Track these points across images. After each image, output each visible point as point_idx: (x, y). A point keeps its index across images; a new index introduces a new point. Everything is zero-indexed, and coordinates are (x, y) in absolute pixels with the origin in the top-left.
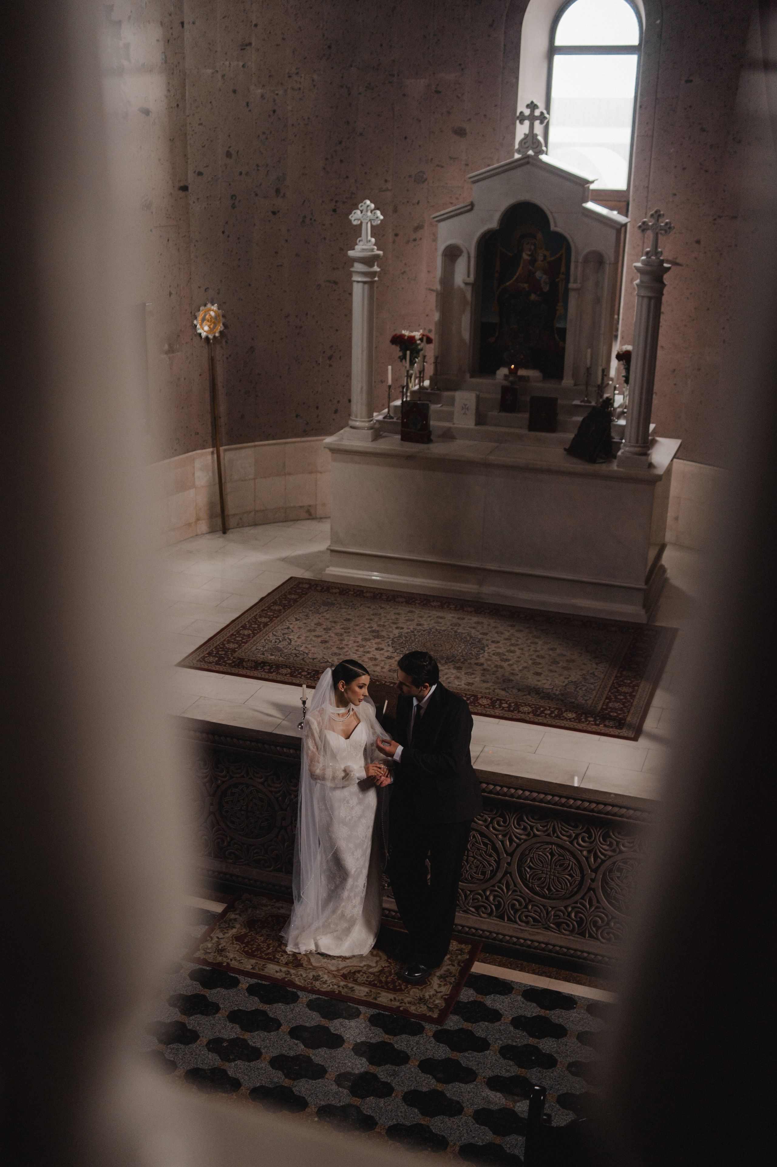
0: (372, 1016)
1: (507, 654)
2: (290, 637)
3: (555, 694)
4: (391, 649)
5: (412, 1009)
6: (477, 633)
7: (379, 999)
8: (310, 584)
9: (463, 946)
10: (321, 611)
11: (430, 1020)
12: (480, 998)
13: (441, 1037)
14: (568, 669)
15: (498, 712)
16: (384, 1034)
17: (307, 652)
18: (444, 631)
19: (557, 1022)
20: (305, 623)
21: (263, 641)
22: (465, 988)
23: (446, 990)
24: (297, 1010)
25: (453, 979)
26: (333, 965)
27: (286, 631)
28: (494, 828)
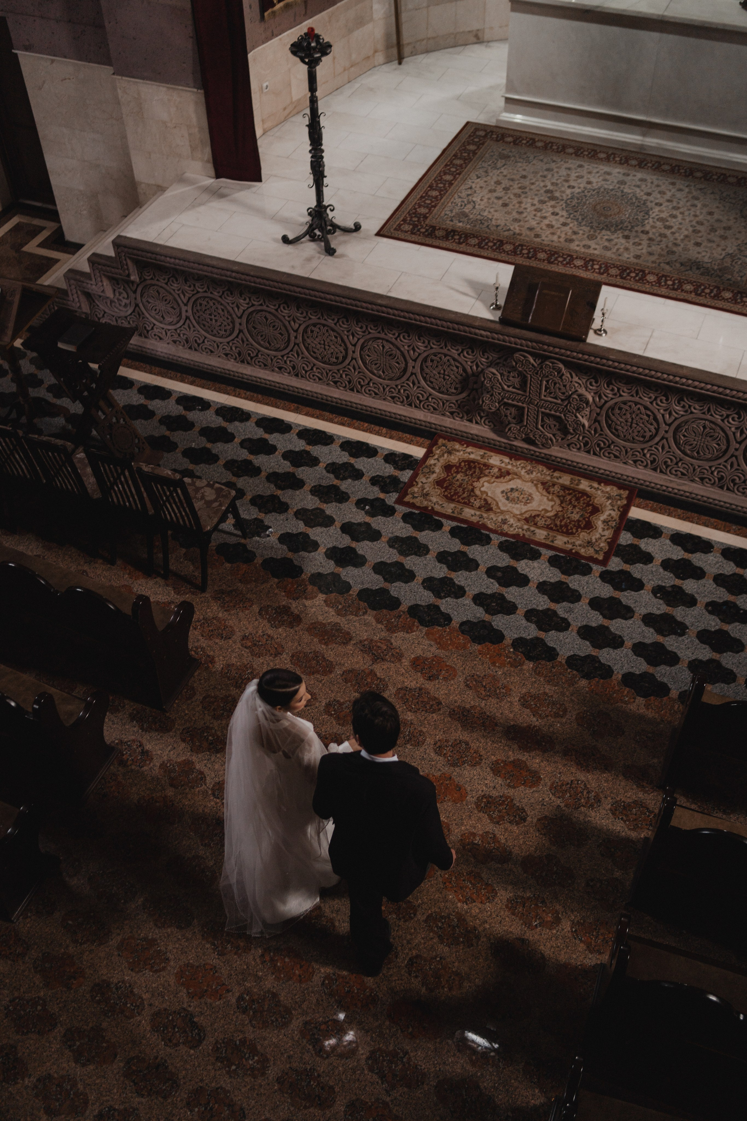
0: (550, 557)
1: (669, 219)
2: (474, 199)
3: (713, 269)
4: (565, 213)
5: (582, 551)
6: (642, 193)
7: (556, 542)
8: (486, 131)
9: (622, 492)
10: (499, 164)
11: (596, 561)
12: (636, 541)
13: (606, 577)
14: (724, 238)
15: (664, 291)
16: (560, 575)
17: (490, 217)
18: (612, 190)
19: (697, 565)
20: (486, 182)
21: (450, 204)
22: (624, 532)
23: (608, 534)
24: (491, 551)
25: (614, 524)
26: (517, 509)
27: (469, 192)
28: (657, 404)
